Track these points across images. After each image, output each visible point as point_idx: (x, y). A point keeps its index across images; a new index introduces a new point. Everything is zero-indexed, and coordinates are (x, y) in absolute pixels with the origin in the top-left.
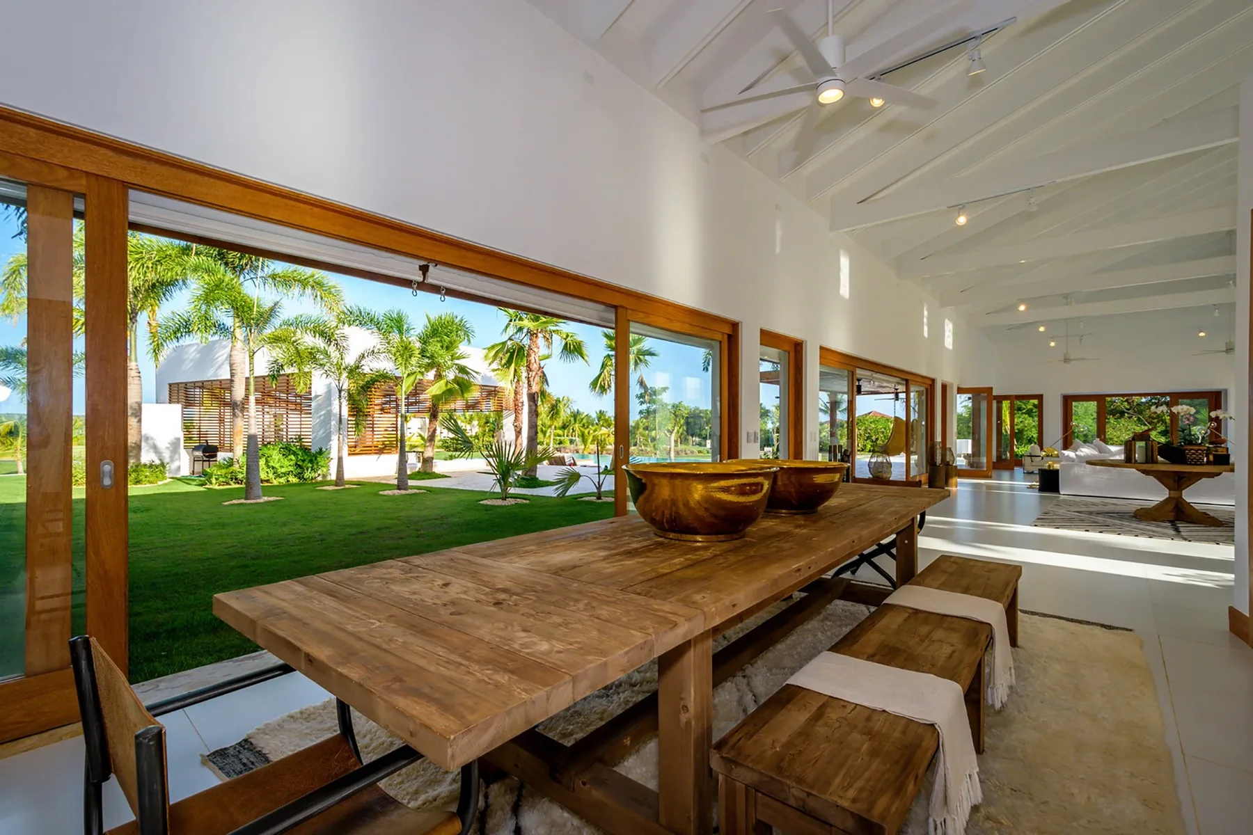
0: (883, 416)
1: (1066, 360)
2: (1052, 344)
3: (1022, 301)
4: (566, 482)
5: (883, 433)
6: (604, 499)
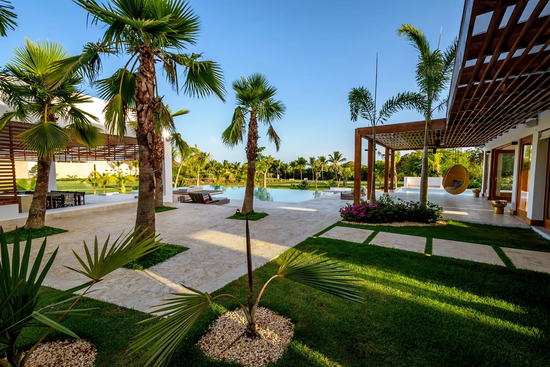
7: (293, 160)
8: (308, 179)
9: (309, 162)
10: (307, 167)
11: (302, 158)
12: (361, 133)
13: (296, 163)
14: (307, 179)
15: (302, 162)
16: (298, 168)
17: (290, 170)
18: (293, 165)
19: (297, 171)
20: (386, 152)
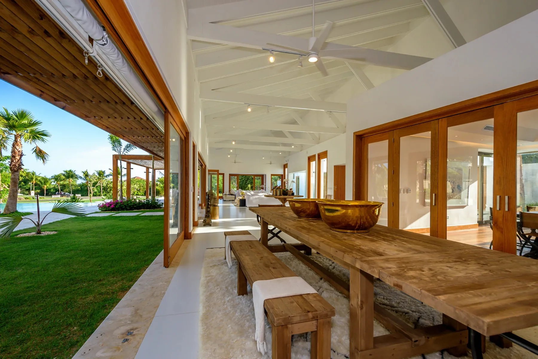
0: (141, 179)
1: (235, 162)
2: (229, 156)
3: (233, 141)
4: (11, 224)
5: (142, 186)
6: (44, 234)
7: (57, 173)
8: (82, 196)
9: (82, 175)
10: (79, 182)
11: (70, 171)
12: (116, 158)
13: (63, 177)
14: (80, 195)
15: (70, 175)
16: (66, 182)
17: (53, 184)
18: (57, 178)
19: (64, 186)
20: (146, 170)
